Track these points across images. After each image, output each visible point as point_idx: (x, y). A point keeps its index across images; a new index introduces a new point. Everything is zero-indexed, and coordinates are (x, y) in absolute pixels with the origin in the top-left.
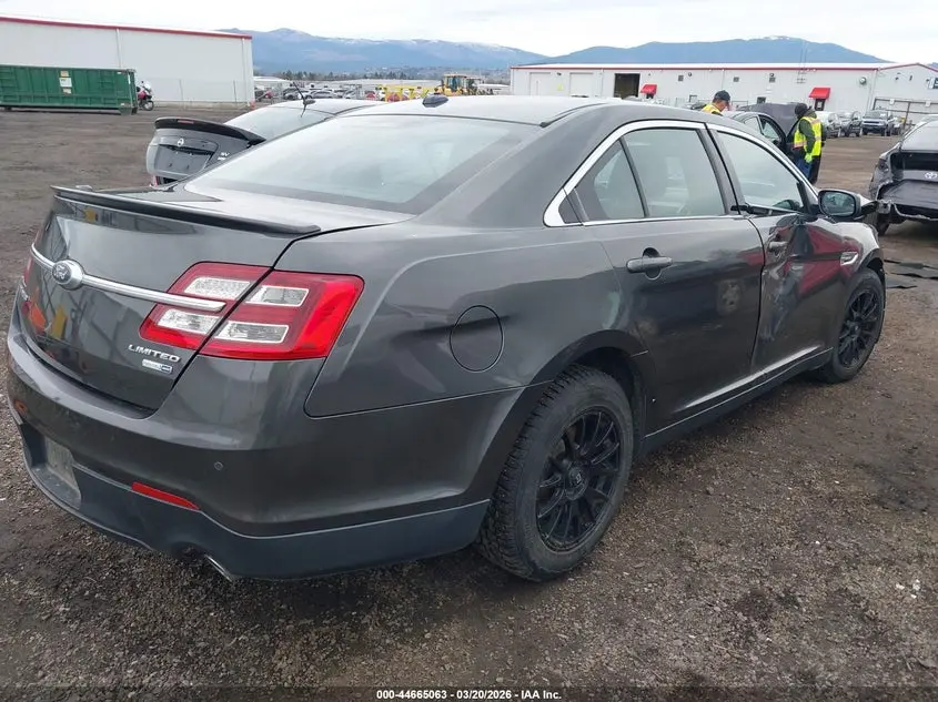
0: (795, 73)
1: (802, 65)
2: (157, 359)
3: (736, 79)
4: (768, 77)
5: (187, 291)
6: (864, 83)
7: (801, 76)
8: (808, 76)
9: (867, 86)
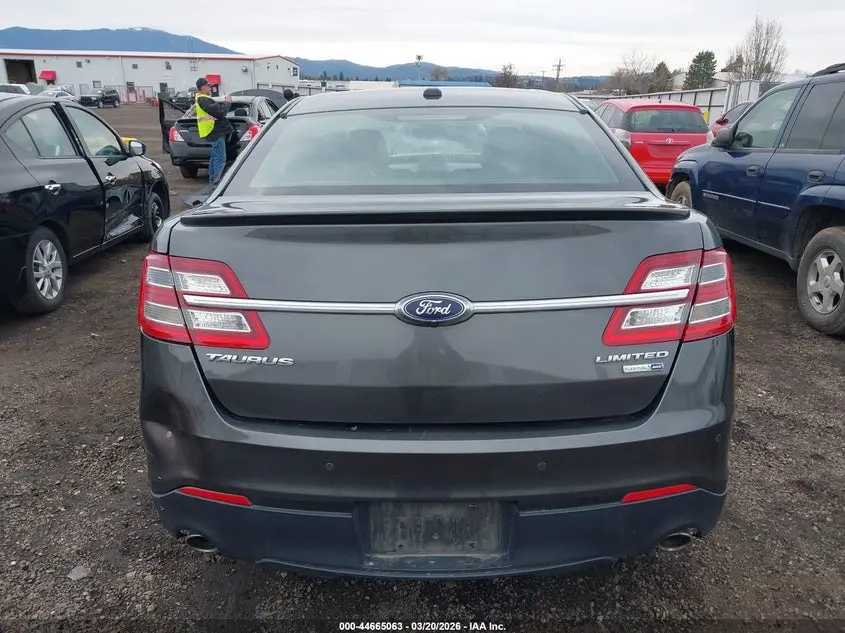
0: (188, 61)
1: (191, 55)
2: (643, 360)
3: (135, 66)
4: (164, 65)
5: (643, 288)
6: (246, 71)
7: (192, 65)
8: (199, 64)
9: (249, 74)
